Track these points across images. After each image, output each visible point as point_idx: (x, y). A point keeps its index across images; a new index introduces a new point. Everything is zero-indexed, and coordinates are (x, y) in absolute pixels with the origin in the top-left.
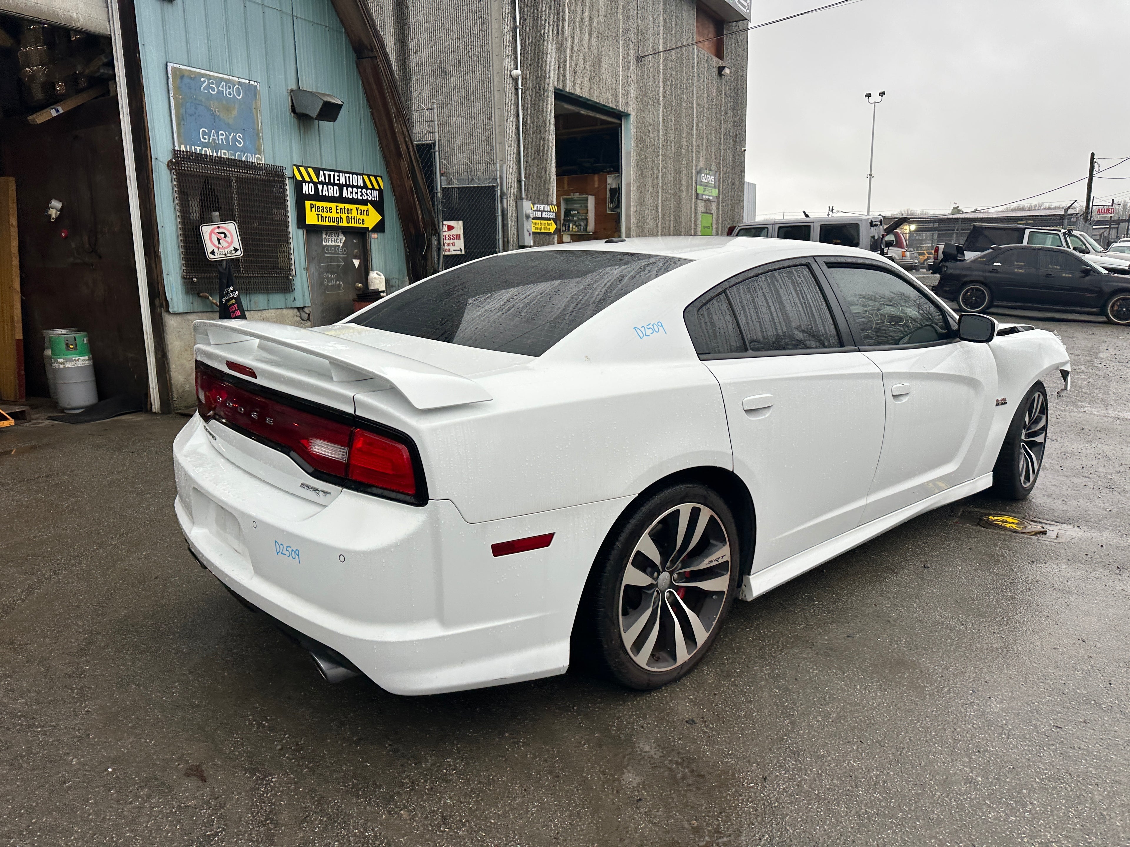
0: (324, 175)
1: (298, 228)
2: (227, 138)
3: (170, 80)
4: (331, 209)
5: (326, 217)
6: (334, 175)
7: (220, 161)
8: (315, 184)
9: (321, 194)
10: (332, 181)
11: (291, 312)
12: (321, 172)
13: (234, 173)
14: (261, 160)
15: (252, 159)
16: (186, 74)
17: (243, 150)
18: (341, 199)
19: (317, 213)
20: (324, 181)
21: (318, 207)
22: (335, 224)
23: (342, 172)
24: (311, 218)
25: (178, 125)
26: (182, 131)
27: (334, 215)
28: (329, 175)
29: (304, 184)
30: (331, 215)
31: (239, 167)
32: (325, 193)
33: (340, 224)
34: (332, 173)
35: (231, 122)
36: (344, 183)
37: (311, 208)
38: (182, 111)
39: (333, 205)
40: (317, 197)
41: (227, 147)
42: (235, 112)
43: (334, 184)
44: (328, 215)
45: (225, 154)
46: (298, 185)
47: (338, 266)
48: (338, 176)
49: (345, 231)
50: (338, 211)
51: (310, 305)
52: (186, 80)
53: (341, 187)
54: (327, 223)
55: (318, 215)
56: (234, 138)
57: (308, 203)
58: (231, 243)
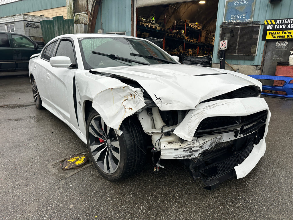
0: (279, 21)
1: (262, 40)
2: (240, 16)
3: (225, 4)
4: (279, 33)
5: (276, 36)
6: (284, 21)
7: (236, 23)
8: (274, 25)
9: (275, 28)
10: (283, 23)
11: (252, 67)
12: (278, 21)
13: (240, 26)
14: (251, 21)
15: (248, 21)
16: (230, 1)
17: (244, 19)
18: (286, 29)
19: (272, 35)
20: (278, 23)
21: (273, 33)
22: (281, 38)
23: (289, 19)
24: (269, 36)
25: (225, 16)
26: (226, 17)
27: (281, 35)
28: (282, 21)
29: (268, 26)
30: (279, 35)
31: (242, 24)
32: (278, 27)
33: (283, 38)
34: (283, 20)
35: (242, 11)
36: (289, 23)
37: (270, 33)
38: (227, 12)
39: (281, 32)
40: (274, 29)
41: (239, 19)
42: (244, 8)
43: (284, 24)
44: (278, 35)
45: (238, 21)
46: (265, 26)
47: (282, 53)
48: (287, 21)
49: (288, 40)
50: (284, 33)
51: (260, 65)
52: (230, 3)
53: (287, 25)
54: (277, 38)
55: (272, 36)
56: (243, 16)
57: (268, 32)
58: (225, 46)
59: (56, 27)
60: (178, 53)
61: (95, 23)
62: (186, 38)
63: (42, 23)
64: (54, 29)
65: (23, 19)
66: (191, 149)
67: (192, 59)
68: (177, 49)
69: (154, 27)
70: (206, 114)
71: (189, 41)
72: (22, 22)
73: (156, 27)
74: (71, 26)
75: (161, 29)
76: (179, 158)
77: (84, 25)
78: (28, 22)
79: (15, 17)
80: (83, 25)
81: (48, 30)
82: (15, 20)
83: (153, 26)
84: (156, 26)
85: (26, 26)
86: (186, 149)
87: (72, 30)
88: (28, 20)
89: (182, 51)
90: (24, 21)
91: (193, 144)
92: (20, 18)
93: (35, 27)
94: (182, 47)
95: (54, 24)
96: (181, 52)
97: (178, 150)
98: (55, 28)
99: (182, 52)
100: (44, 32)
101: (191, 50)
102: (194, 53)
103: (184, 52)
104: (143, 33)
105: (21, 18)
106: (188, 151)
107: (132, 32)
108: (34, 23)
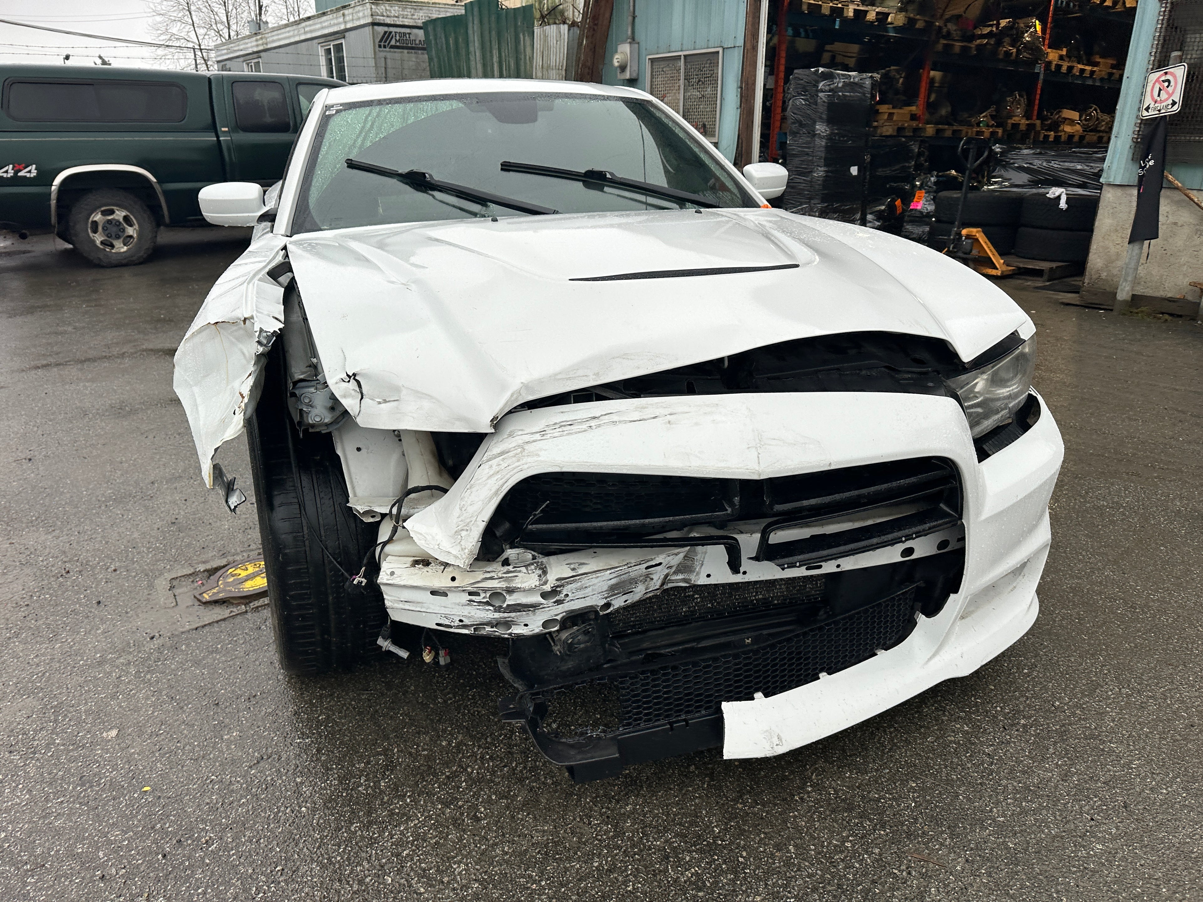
58: (1170, 95)
59: (477, 44)
60: (1000, 131)
61: (607, 15)
62: (1053, 56)
63: (430, 28)
64: (468, 53)
65: (369, 20)
66: (496, 594)
67: (1038, 163)
68: (992, 110)
69: (871, 16)
70: (535, 458)
71: (1064, 69)
72: (367, 28)
73: (883, 17)
74: (524, 35)
75: (911, 22)
76: (458, 627)
77: (569, 30)
78: (386, 29)
79: (346, 12)
80: (564, 28)
81: (449, 59)
82: (345, 22)
83: (867, 12)
84: (886, 10)
85: (380, 46)
86: (477, 594)
87: (528, 50)
88: (388, 21)
89: (1024, 122)
90: (374, 24)
91: (507, 580)
92: (361, 14)
93: (412, 48)
94: (1023, 101)
95: (470, 32)
96: (1015, 126)
97: (446, 595)
98: (471, 49)
99: (1023, 128)
100: (436, 66)
101: (1074, 115)
102: (1095, 130)
103: (1031, 127)
104: (828, 47)
105: (364, 17)
106: (488, 603)
107: (749, 46)
108: (407, 30)
